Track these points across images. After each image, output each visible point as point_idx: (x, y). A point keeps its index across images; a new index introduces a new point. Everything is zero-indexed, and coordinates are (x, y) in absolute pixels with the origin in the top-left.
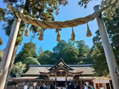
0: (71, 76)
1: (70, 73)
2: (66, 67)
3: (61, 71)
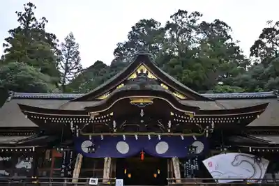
0: (196, 132)
1: (192, 114)
2: (167, 88)
3: (141, 101)
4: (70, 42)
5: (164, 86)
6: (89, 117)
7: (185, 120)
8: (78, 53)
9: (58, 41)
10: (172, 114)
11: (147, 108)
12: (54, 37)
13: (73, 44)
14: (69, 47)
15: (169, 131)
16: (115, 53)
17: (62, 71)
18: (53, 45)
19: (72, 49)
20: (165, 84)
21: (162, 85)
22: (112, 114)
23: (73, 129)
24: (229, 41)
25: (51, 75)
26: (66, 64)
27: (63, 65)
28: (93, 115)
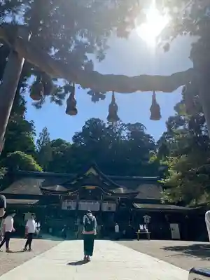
0: (113, 200)
1: (110, 194)
3: (90, 188)
11: (92, 190)
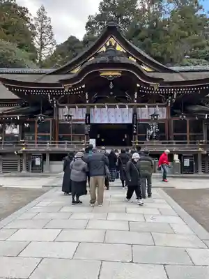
0: (160, 102)
1: (156, 86)
2: (135, 61)
3: (110, 74)
4: (42, 16)
5: (133, 59)
6: (63, 89)
7: (150, 91)
8: (50, 27)
9: (31, 15)
10: (138, 85)
11: (116, 80)
12: (27, 11)
13: (45, 18)
14: (42, 21)
15: (135, 101)
16: (86, 27)
17: (37, 46)
18: (27, 19)
19: (44, 23)
20: (133, 57)
21: (130, 57)
22: (83, 86)
23: (50, 101)
24: (200, 13)
25: (27, 51)
26: (41, 39)
27: (38, 40)
28: (66, 88)
